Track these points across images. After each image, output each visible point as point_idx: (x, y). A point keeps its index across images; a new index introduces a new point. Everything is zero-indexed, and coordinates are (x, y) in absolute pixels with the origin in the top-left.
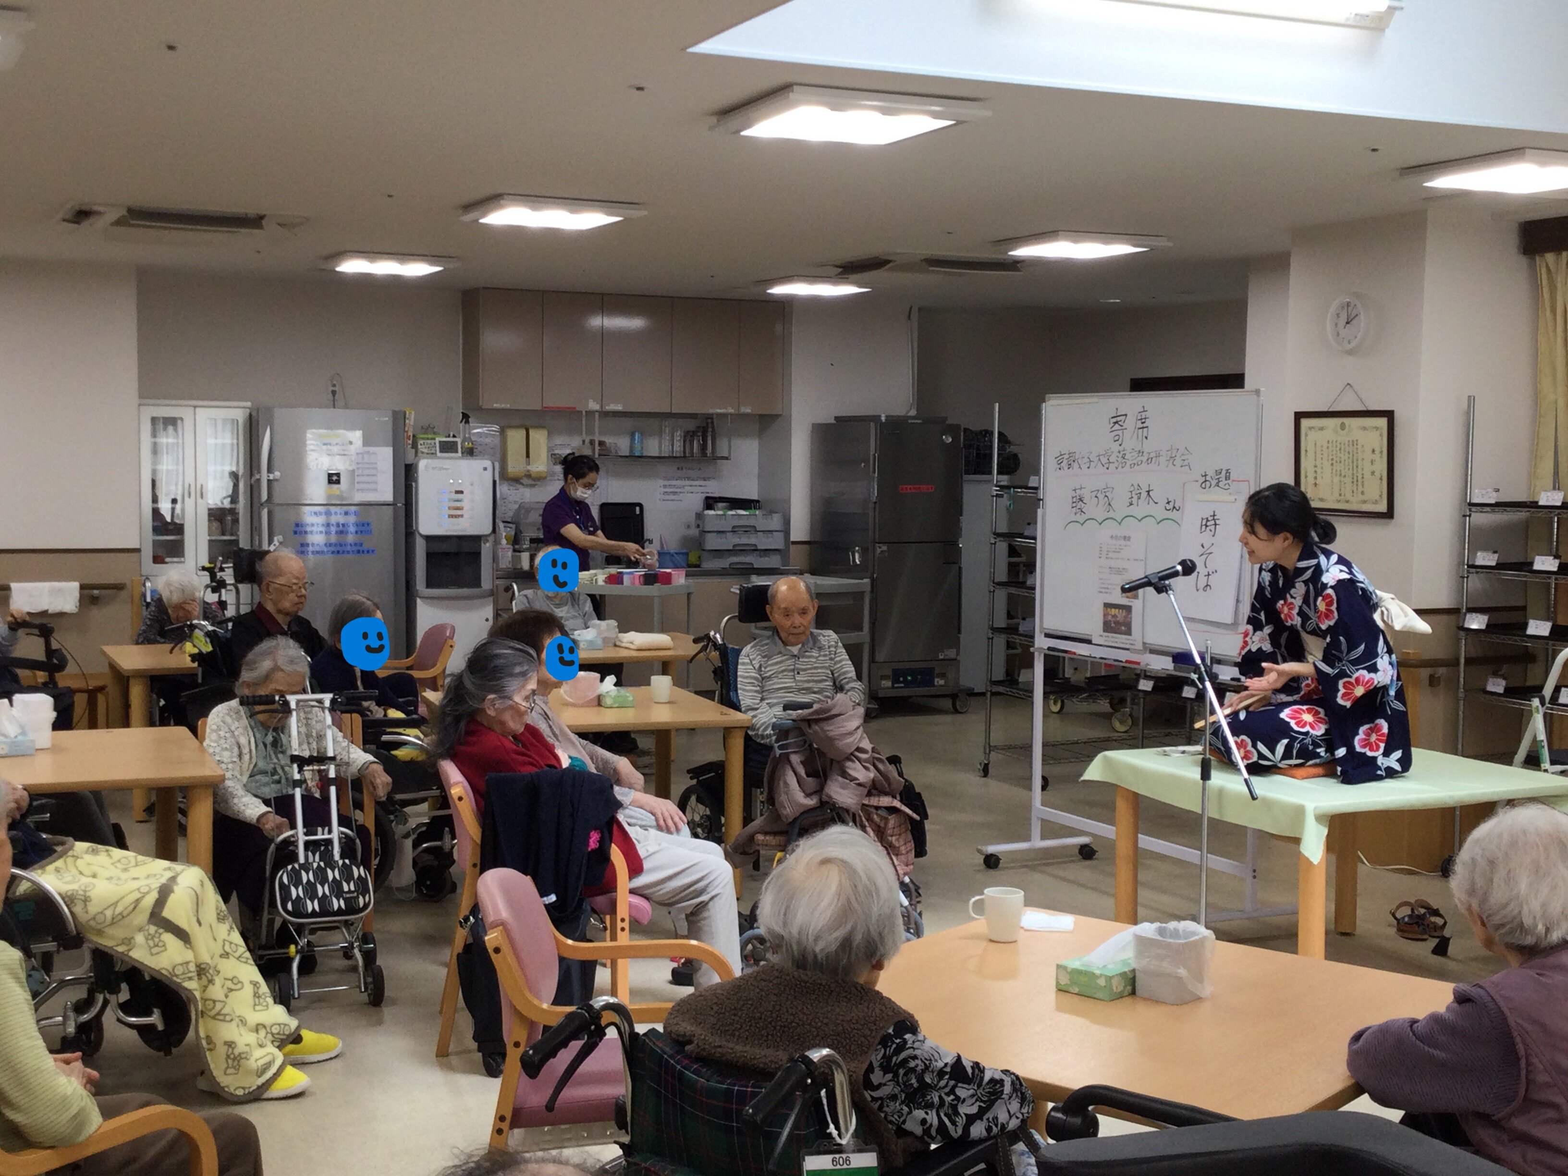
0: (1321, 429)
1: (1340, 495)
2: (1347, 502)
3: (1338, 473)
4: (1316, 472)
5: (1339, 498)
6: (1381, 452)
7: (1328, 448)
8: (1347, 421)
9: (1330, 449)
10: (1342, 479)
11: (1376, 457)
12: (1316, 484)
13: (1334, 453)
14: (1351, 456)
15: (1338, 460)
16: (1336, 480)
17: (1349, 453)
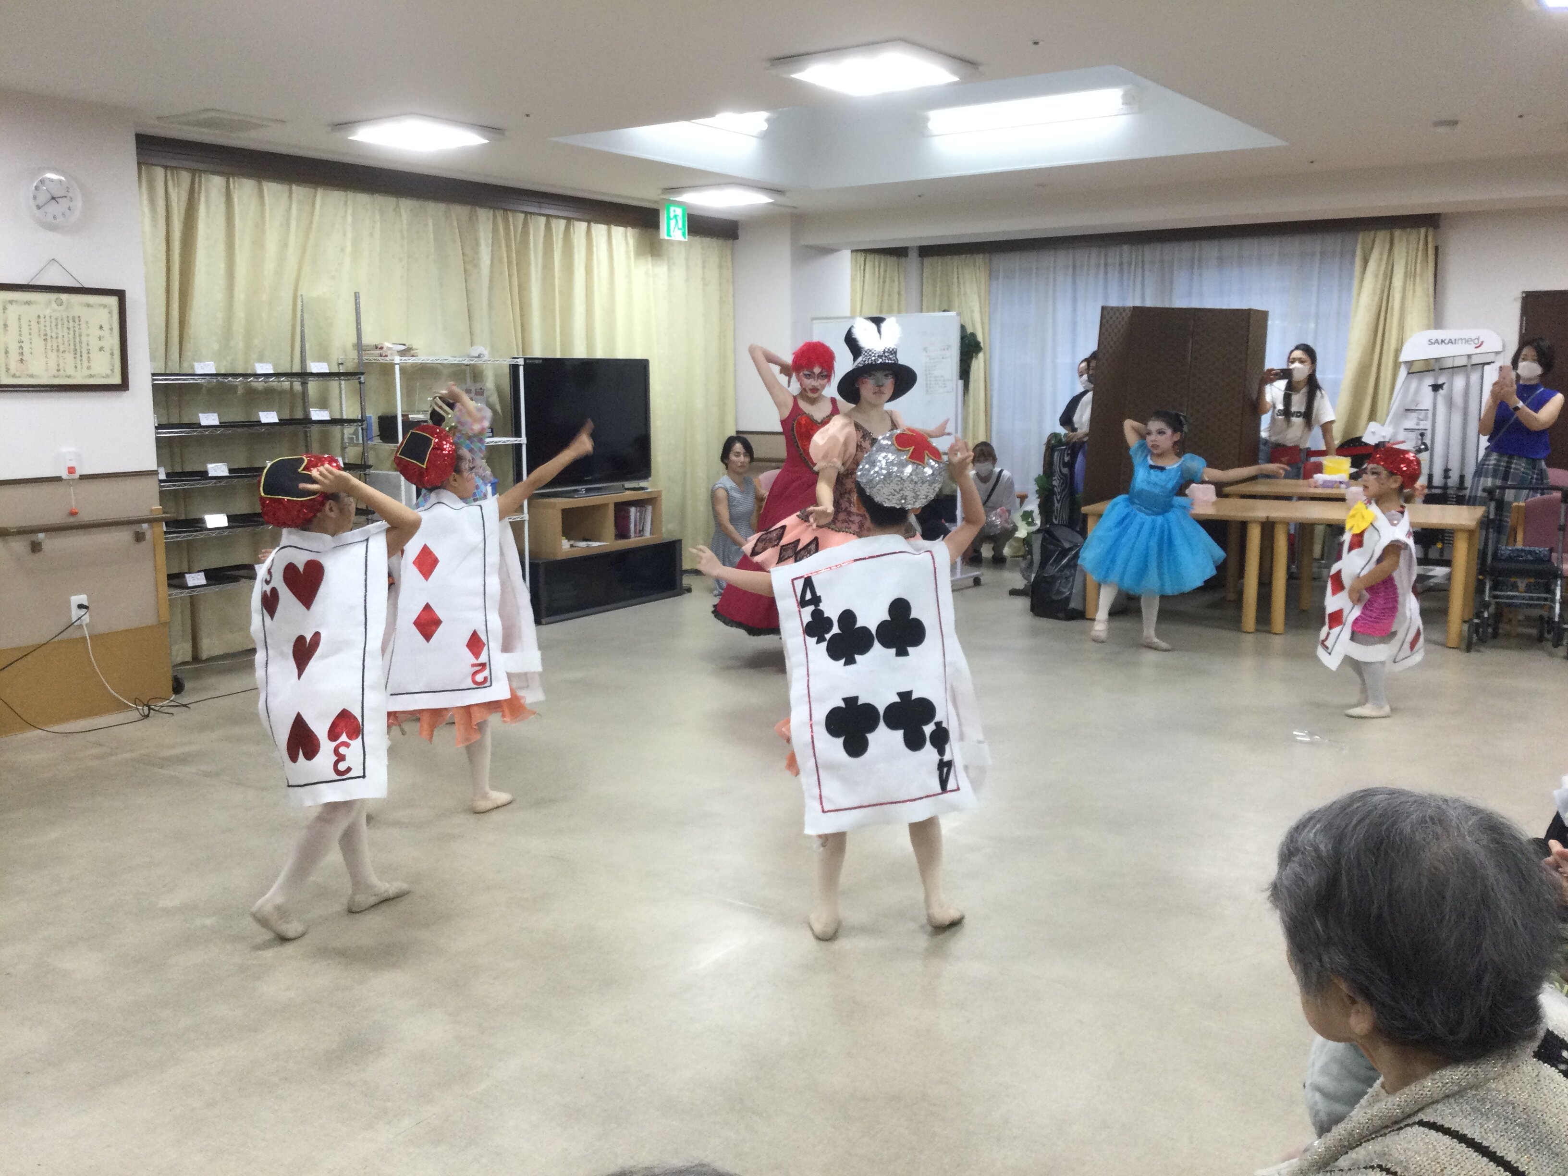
0: (28, 303)
1: (58, 370)
2: (69, 377)
3: (55, 347)
4: (21, 347)
5: (56, 373)
6: (111, 329)
7: (38, 323)
8: (64, 297)
9: (42, 323)
10: (61, 355)
11: (106, 333)
12: (22, 360)
13: (48, 329)
14: (72, 332)
15: (54, 335)
16: (53, 356)
17: (69, 329)
